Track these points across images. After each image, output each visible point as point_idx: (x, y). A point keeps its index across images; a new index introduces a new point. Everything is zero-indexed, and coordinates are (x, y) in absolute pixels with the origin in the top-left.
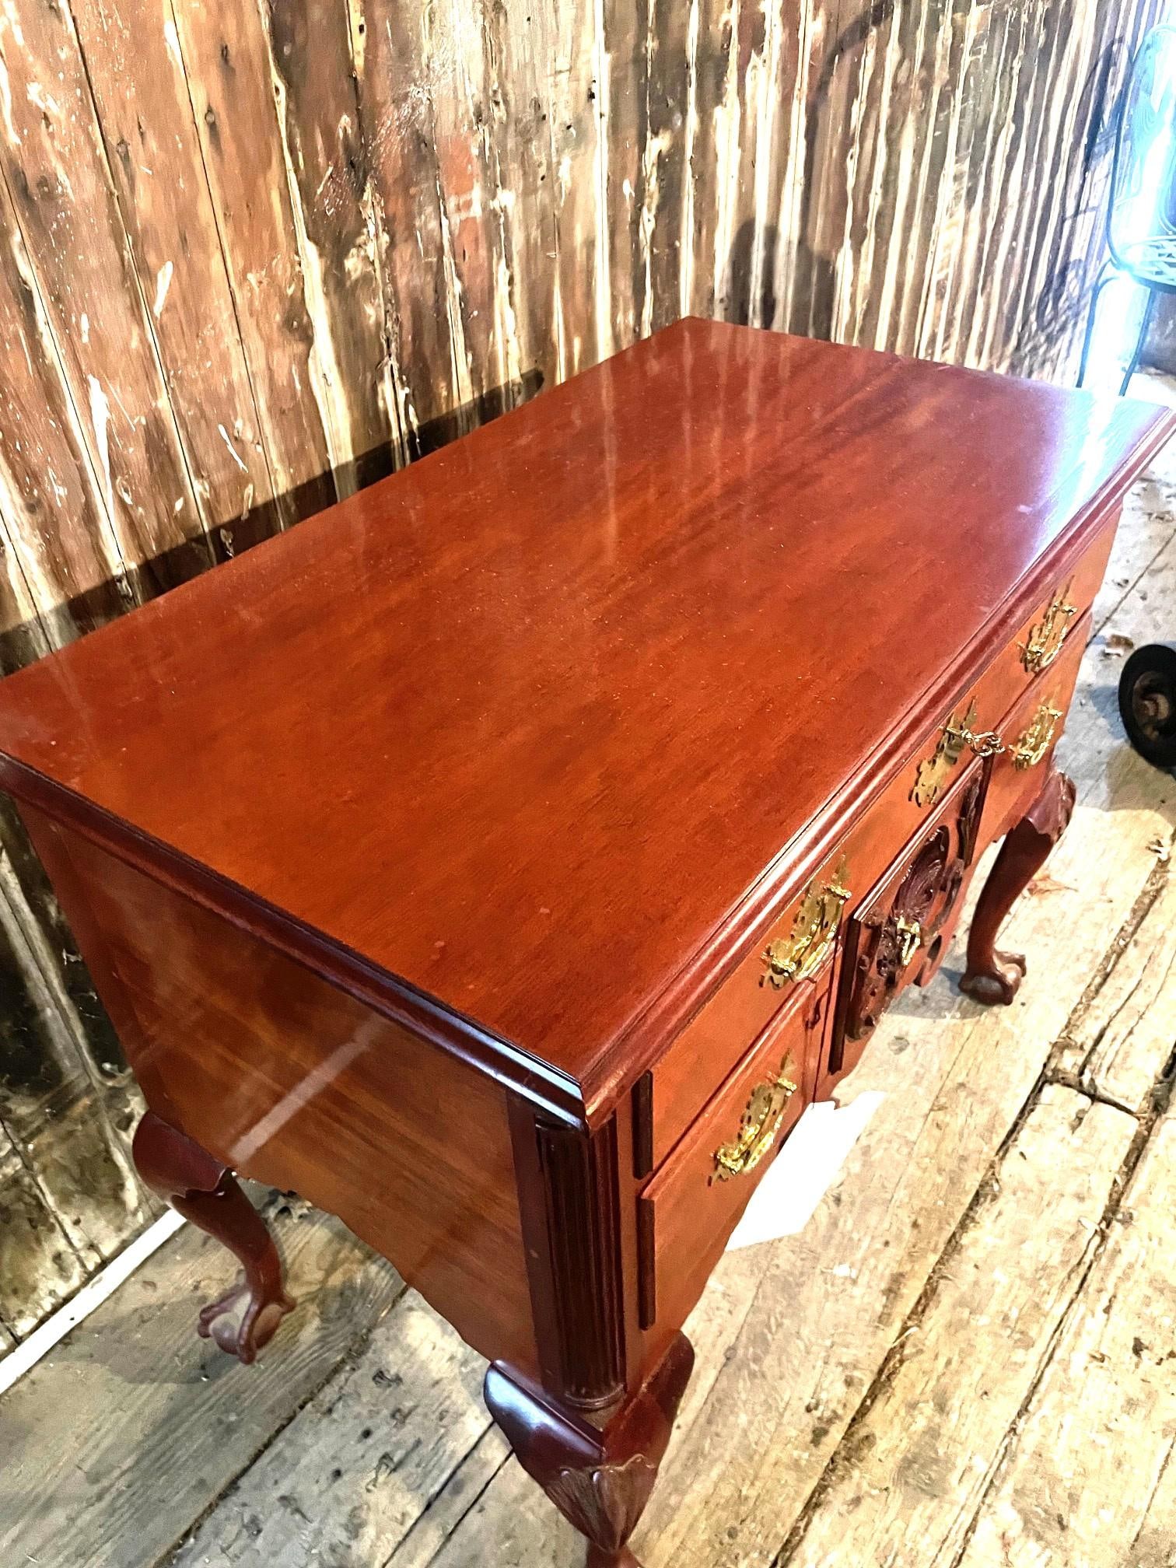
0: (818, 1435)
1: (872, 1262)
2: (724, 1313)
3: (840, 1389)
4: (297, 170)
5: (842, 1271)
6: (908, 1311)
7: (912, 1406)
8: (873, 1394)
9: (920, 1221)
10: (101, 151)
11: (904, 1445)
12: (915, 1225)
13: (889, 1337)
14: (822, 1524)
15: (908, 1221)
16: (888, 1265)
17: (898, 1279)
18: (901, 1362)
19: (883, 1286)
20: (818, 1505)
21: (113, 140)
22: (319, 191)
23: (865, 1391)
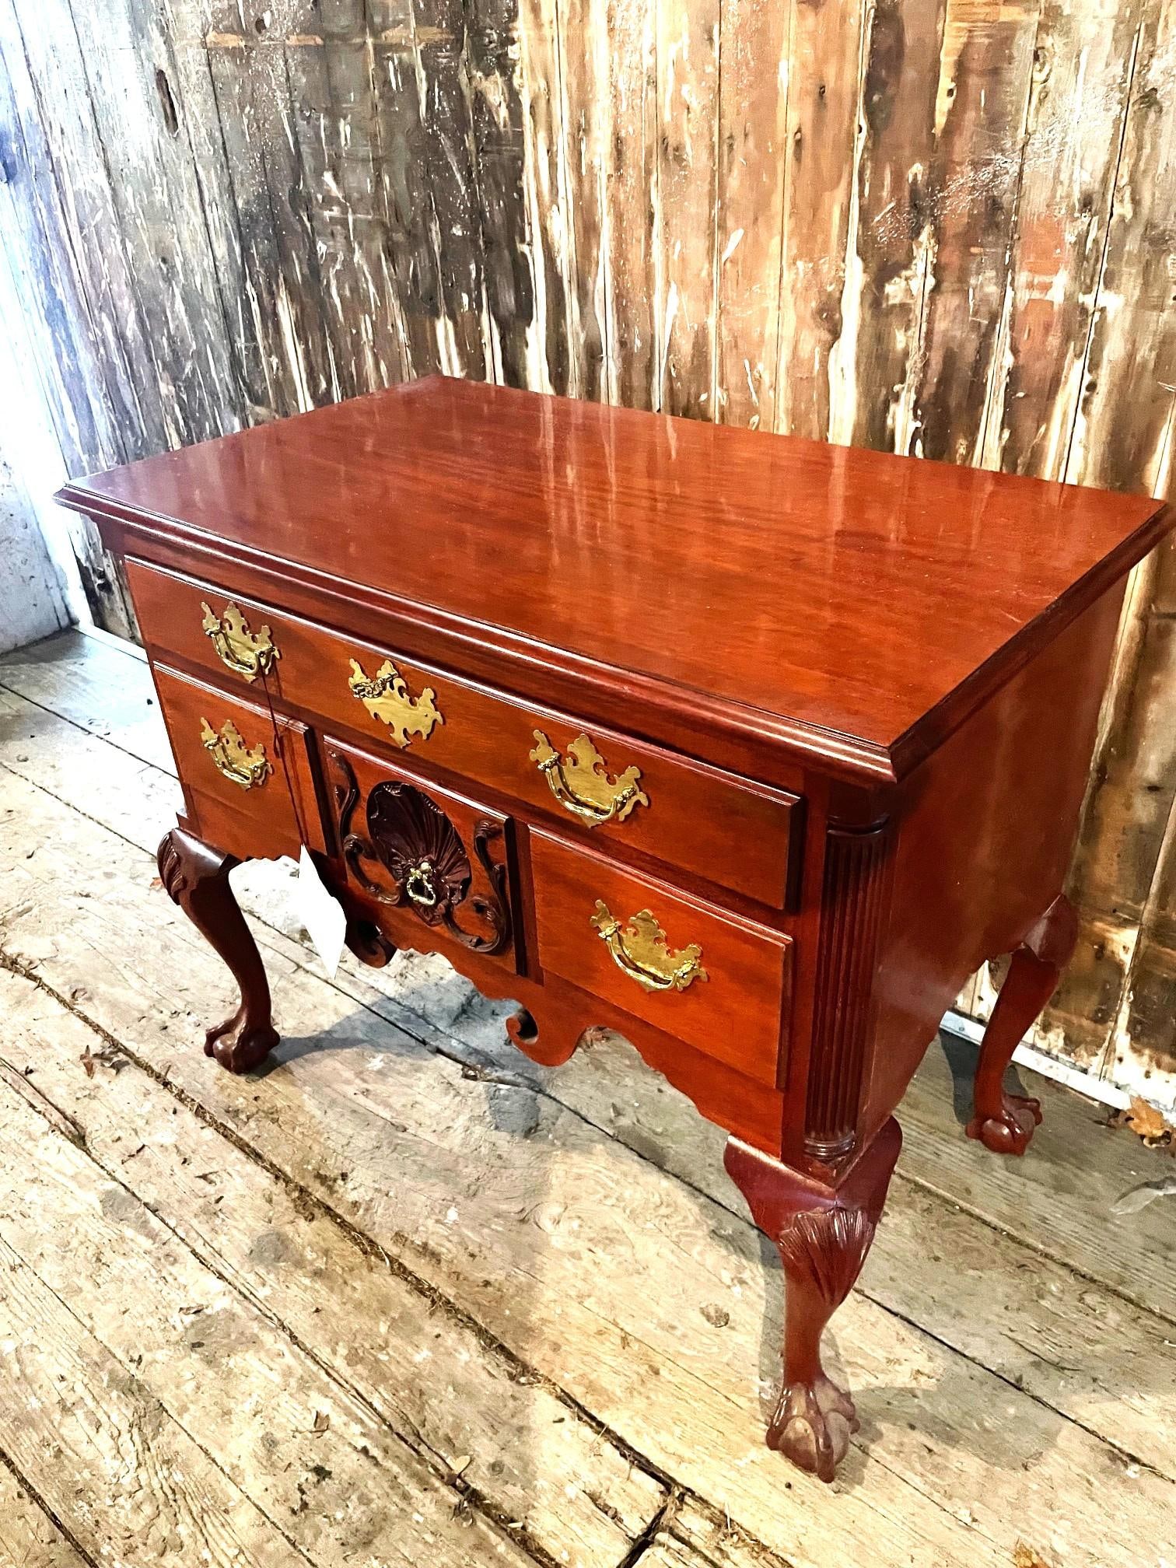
0: (322, 1179)
1: (455, 1239)
2: (434, 1127)
3: (352, 1196)
4: (861, 195)
5: (452, 1215)
6: (406, 1264)
7: (326, 1253)
8: (343, 1225)
9: (490, 1289)
10: (716, 139)
11: (299, 1240)
12: (487, 1283)
13: (387, 1244)
14: (264, 1179)
15: (492, 1278)
16: (449, 1251)
17: (435, 1257)
18: (365, 1252)
19: (432, 1244)
20: (277, 1178)
21: (726, 134)
22: (877, 218)
23: (348, 1218)
